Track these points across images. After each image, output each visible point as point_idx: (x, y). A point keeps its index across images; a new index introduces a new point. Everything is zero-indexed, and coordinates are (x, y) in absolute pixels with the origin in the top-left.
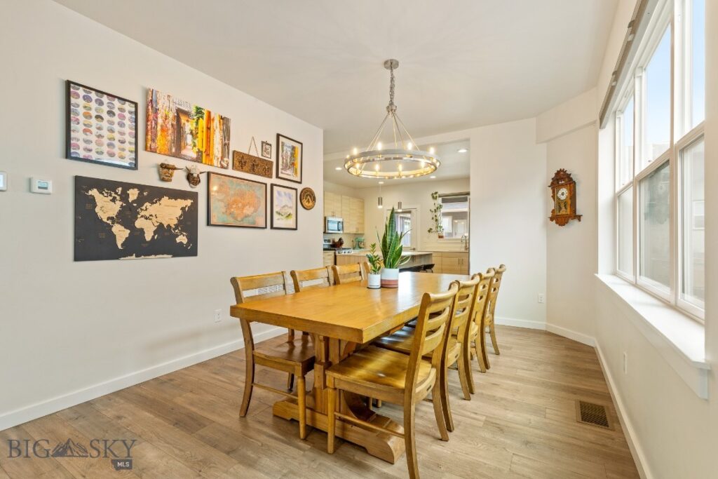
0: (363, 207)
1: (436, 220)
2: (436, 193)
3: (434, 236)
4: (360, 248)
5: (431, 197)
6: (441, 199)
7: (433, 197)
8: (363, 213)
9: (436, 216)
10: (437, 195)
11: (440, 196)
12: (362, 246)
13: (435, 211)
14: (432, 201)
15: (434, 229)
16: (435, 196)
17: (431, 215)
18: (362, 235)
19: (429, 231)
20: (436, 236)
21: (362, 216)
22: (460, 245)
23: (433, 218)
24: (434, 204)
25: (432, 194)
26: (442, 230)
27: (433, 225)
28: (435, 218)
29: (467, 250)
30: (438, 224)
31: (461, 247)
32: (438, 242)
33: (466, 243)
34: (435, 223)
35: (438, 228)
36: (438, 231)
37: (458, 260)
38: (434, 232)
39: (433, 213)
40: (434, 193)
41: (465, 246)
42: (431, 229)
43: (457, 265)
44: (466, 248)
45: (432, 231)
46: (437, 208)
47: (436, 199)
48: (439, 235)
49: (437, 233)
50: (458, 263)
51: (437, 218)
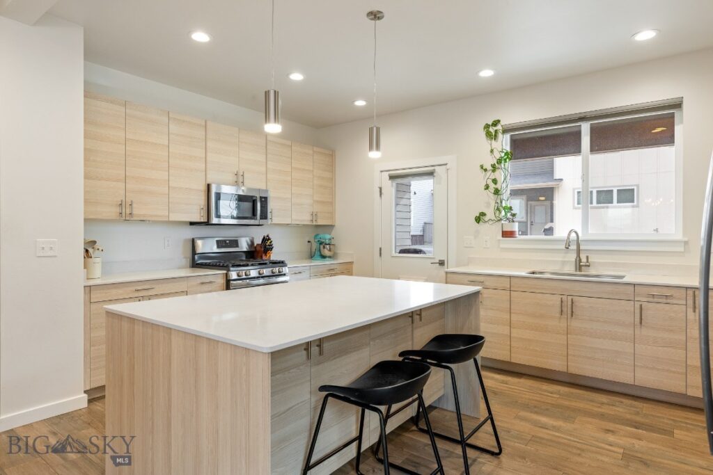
0: (331, 165)
1: (496, 192)
2: (496, 123)
3: (491, 231)
4: (323, 257)
5: (483, 134)
6: (508, 136)
7: (489, 135)
8: (332, 180)
9: (495, 181)
10: (499, 127)
11: (505, 131)
12: (326, 252)
13: (494, 168)
14: (485, 144)
15: (490, 214)
16: (492, 130)
17: (482, 179)
18: (331, 227)
19: (478, 220)
20: (496, 230)
21: (329, 187)
22: (559, 258)
23: (487, 187)
24: (492, 151)
25: (487, 126)
26: (511, 217)
27: (488, 204)
28: (492, 186)
29: (580, 270)
30: (501, 202)
31: (564, 263)
32: (502, 246)
33: (579, 251)
34: (493, 198)
35: (500, 212)
36: (501, 219)
37: (559, 303)
38: (491, 222)
39: (488, 173)
40: (490, 123)
41: (576, 260)
42: (483, 214)
43: (558, 315)
44: (580, 266)
45: (486, 218)
46: (499, 161)
47: (496, 137)
48: (504, 230)
49: (499, 224)
50: (559, 310)
51: (498, 186)
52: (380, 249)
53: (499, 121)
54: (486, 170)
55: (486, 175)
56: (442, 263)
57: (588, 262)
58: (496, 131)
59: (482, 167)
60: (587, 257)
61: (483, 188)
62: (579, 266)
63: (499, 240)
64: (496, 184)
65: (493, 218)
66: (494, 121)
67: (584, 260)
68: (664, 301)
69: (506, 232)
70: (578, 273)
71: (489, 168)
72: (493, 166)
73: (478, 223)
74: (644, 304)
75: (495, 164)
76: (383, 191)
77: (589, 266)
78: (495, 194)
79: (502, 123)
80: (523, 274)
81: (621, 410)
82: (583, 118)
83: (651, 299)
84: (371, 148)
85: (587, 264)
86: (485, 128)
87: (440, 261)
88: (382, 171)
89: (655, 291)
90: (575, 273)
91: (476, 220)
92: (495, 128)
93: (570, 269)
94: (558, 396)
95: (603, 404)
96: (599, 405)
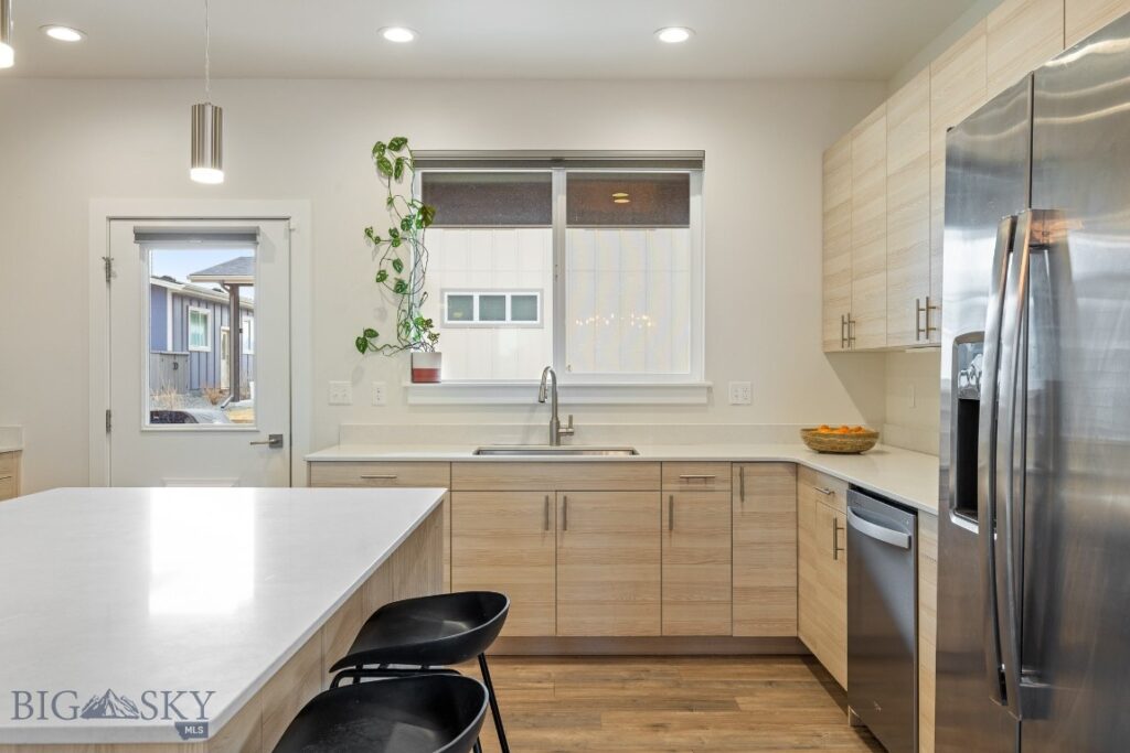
1: (401, 287)
2: (398, 144)
3: (389, 370)
5: (370, 162)
6: (419, 173)
7: (382, 164)
9: (398, 265)
10: (404, 153)
11: (417, 164)
13: (395, 238)
14: (378, 186)
15: (387, 335)
16: (391, 156)
17: (370, 260)
19: (362, 345)
20: (399, 367)
22: (520, 420)
23: (382, 277)
24: (390, 201)
25: (379, 148)
26: (428, 341)
27: (382, 314)
28: (392, 274)
29: (558, 443)
30: (410, 309)
31: (529, 430)
32: (412, 400)
33: (555, 407)
34: (392, 300)
35: (408, 329)
36: (410, 346)
37: (541, 506)
38: (388, 351)
39: (384, 248)
40: (387, 142)
41: (551, 422)
42: (371, 333)
43: (540, 530)
44: (559, 435)
45: (379, 343)
46: (406, 224)
47: (398, 172)
48: (415, 367)
49: (405, 355)
50: (541, 519)
51: (404, 276)
52: (109, 415)
53: (405, 141)
54: (378, 240)
55: (376, 251)
56: (276, 442)
57: (570, 427)
58: (399, 162)
59: (369, 232)
60: (571, 418)
61: (375, 276)
62: (557, 435)
63: (406, 388)
64: (399, 271)
65: (394, 341)
66: (396, 140)
67: (564, 423)
68: (702, 486)
69: (420, 371)
70: (554, 448)
71: (386, 236)
72: (393, 233)
73: (363, 351)
74: (675, 495)
75: (396, 230)
76: (113, 269)
77: (572, 433)
78: (397, 291)
79: (412, 145)
80: (469, 455)
81: (653, 685)
82: (558, 161)
83: (685, 486)
84: (197, 158)
85: (570, 430)
86: (374, 151)
87: (271, 437)
88: (111, 219)
89: (688, 472)
90: (548, 447)
91: (358, 346)
92: (397, 154)
93: (540, 441)
94: (551, 685)
95: (624, 680)
96: (620, 685)
